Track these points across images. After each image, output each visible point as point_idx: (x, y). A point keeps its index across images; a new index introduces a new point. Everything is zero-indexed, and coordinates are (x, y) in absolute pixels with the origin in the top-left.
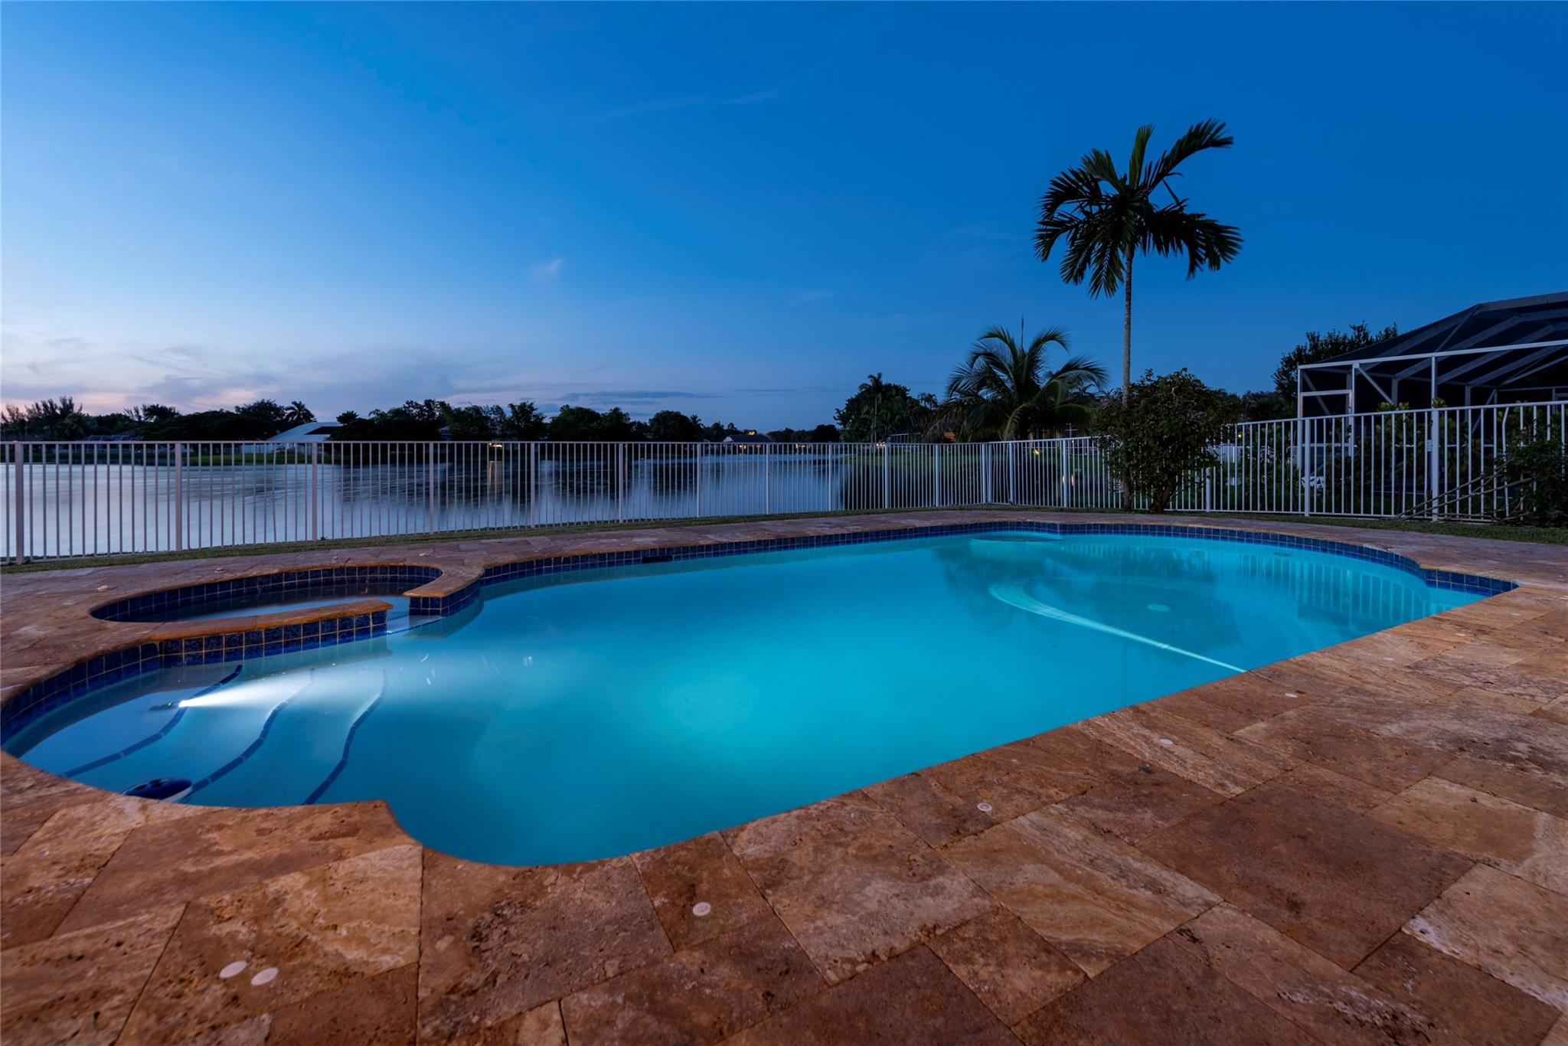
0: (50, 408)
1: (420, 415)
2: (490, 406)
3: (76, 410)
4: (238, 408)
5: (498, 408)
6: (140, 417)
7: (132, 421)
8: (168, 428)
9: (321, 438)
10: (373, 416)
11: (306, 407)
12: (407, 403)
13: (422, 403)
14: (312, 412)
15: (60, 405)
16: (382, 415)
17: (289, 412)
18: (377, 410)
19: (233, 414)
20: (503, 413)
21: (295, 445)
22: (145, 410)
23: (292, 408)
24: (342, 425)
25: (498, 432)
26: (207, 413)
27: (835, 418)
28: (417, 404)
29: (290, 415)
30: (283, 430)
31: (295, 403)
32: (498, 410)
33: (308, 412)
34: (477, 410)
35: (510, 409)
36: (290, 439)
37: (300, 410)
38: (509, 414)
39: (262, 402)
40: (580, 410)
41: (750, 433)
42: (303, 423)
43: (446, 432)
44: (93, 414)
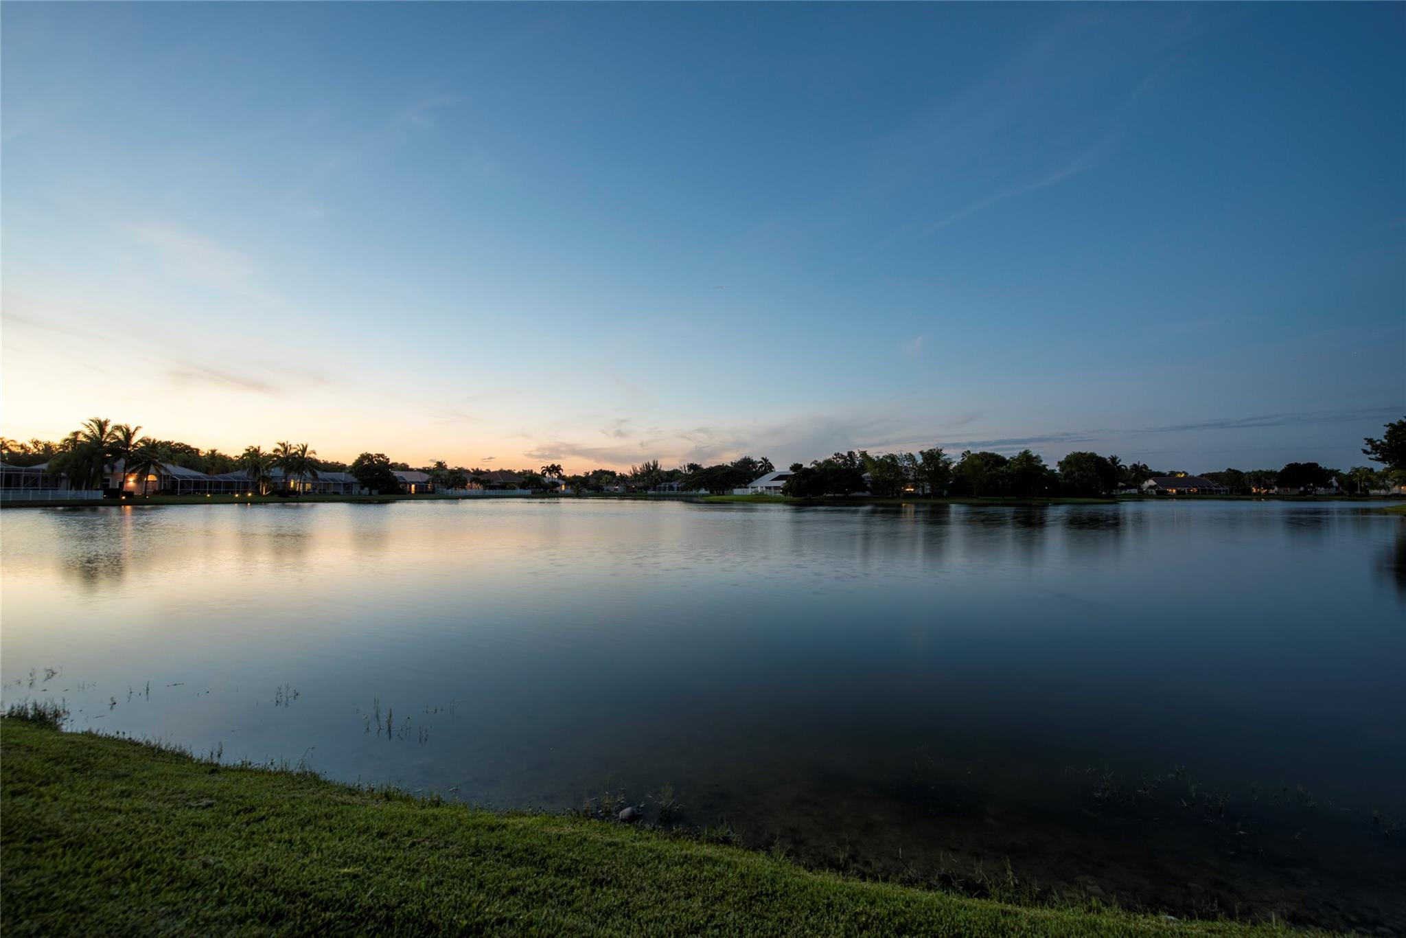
0: (648, 466)
1: (845, 464)
2: (904, 454)
3: (659, 467)
4: (732, 463)
5: (911, 455)
6: (686, 471)
7: (682, 473)
8: (697, 477)
9: (781, 483)
10: (813, 466)
11: (769, 461)
12: (835, 455)
13: (845, 454)
14: (773, 465)
15: (652, 465)
16: (819, 465)
17: (760, 464)
18: (816, 461)
19: (729, 467)
20: (915, 459)
21: (764, 489)
22: (688, 466)
23: (762, 462)
24: (793, 473)
25: (911, 477)
26: (716, 467)
27: (1365, 452)
28: (842, 455)
29: (761, 467)
30: (757, 478)
31: (763, 458)
32: (911, 457)
33: (771, 464)
34: (893, 457)
35: (921, 457)
36: (761, 484)
37: (766, 463)
38: (920, 460)
39: (745, 458)
40: (984, 454)
41: (1179, 475)
42: (768, 473)
43: (868, 477)
44: (666, 470)
